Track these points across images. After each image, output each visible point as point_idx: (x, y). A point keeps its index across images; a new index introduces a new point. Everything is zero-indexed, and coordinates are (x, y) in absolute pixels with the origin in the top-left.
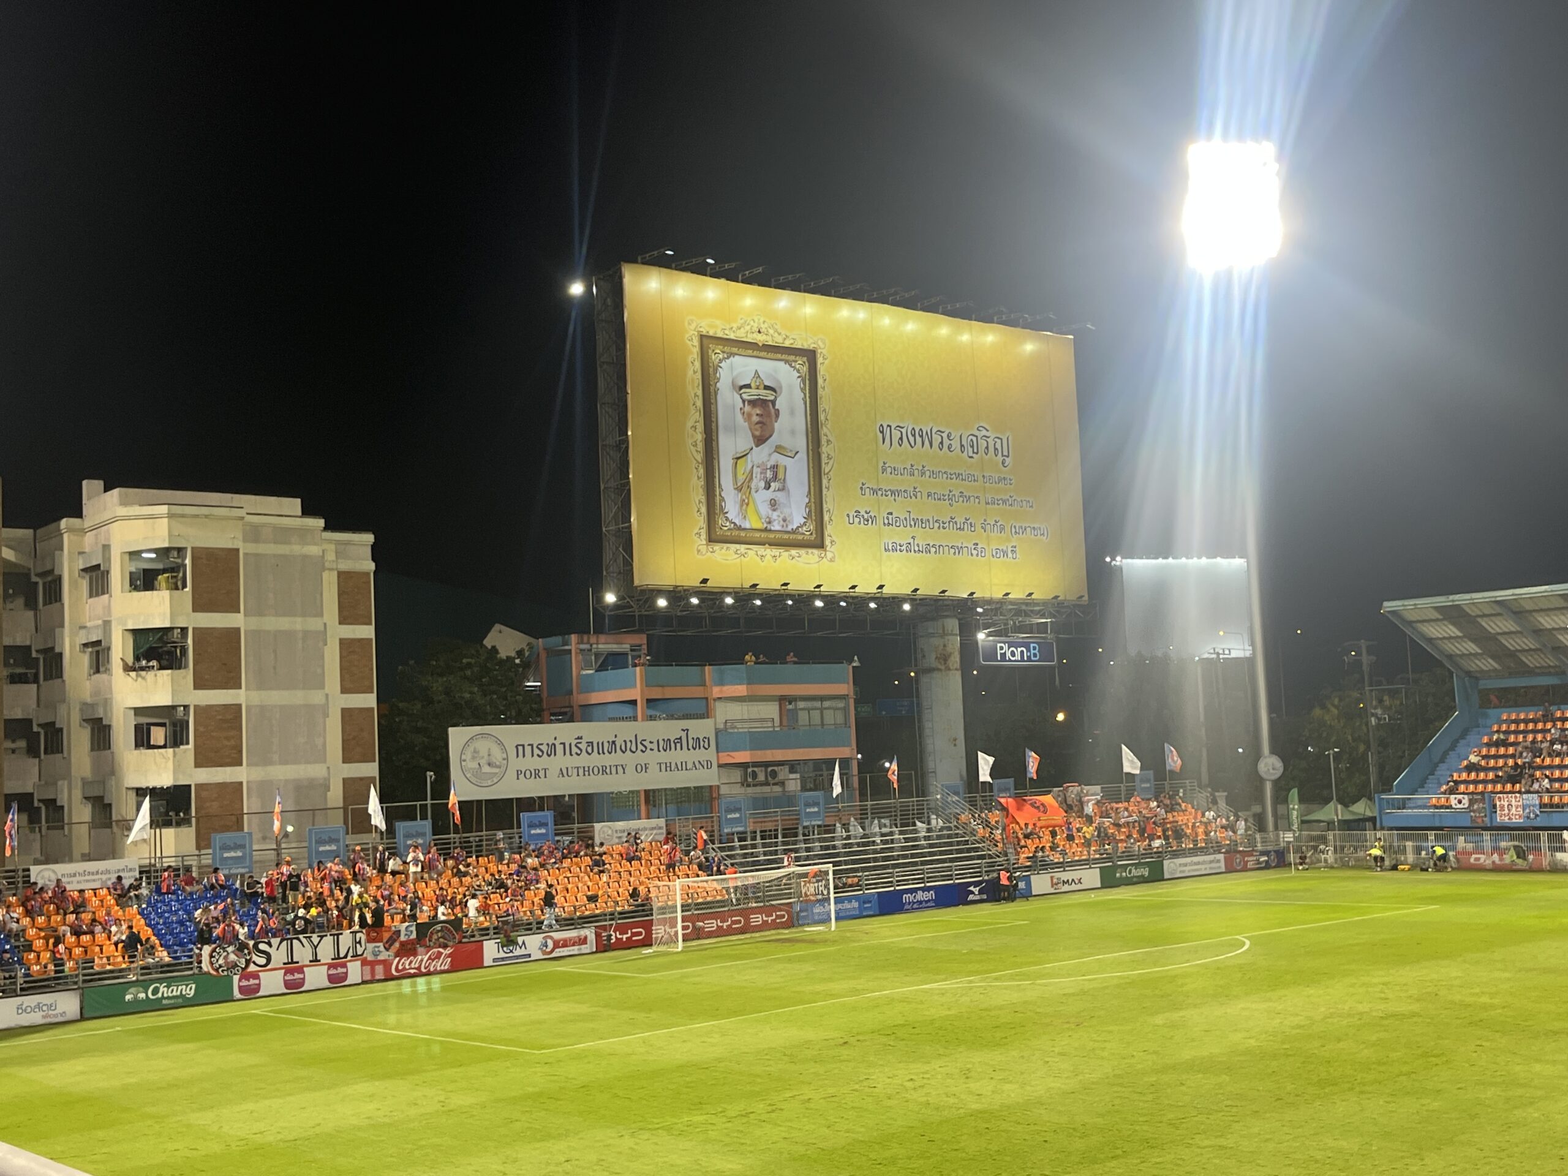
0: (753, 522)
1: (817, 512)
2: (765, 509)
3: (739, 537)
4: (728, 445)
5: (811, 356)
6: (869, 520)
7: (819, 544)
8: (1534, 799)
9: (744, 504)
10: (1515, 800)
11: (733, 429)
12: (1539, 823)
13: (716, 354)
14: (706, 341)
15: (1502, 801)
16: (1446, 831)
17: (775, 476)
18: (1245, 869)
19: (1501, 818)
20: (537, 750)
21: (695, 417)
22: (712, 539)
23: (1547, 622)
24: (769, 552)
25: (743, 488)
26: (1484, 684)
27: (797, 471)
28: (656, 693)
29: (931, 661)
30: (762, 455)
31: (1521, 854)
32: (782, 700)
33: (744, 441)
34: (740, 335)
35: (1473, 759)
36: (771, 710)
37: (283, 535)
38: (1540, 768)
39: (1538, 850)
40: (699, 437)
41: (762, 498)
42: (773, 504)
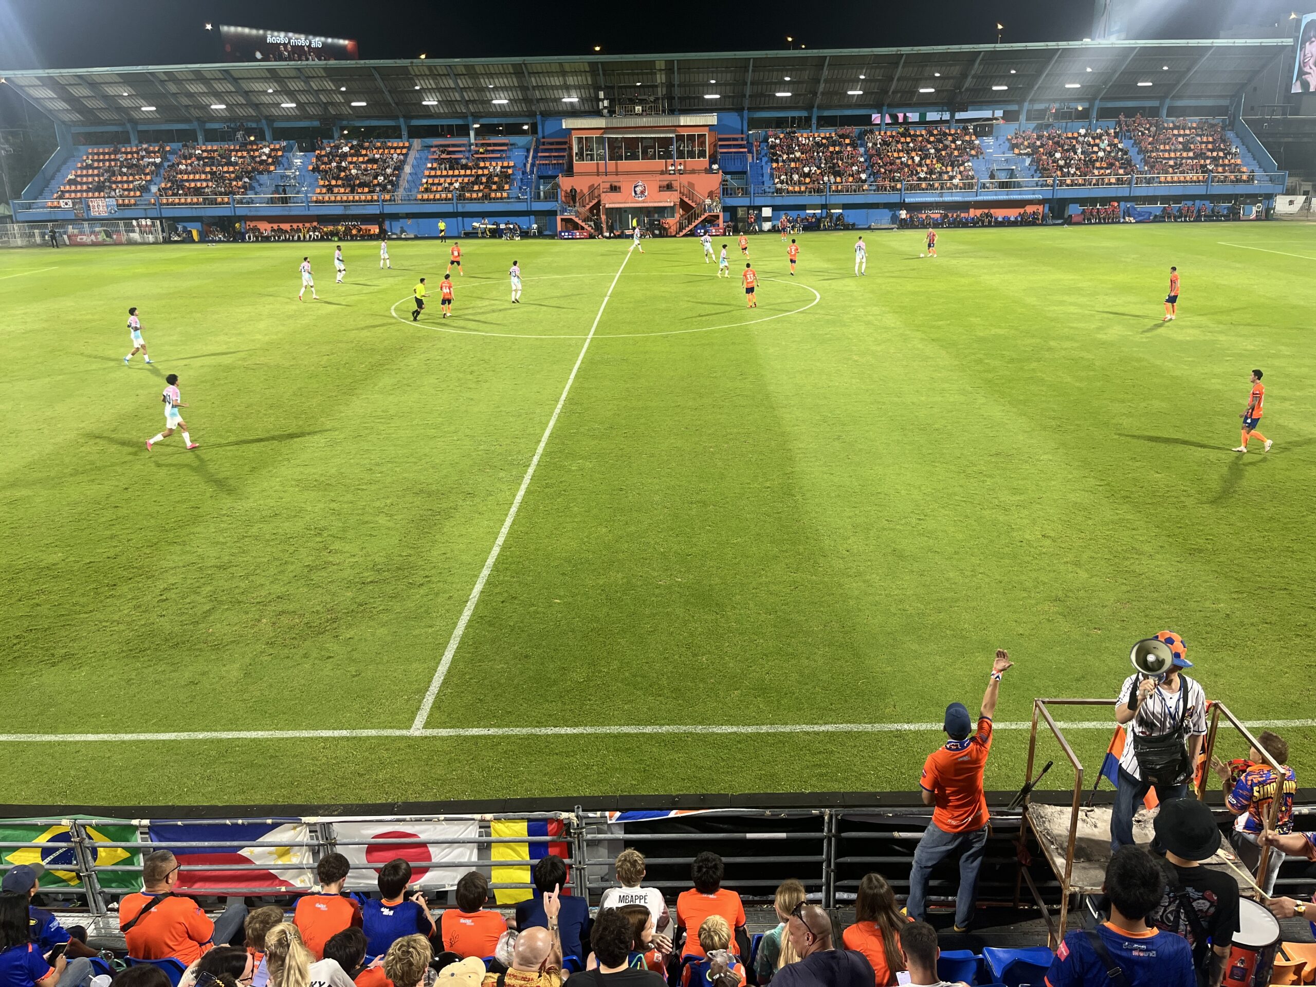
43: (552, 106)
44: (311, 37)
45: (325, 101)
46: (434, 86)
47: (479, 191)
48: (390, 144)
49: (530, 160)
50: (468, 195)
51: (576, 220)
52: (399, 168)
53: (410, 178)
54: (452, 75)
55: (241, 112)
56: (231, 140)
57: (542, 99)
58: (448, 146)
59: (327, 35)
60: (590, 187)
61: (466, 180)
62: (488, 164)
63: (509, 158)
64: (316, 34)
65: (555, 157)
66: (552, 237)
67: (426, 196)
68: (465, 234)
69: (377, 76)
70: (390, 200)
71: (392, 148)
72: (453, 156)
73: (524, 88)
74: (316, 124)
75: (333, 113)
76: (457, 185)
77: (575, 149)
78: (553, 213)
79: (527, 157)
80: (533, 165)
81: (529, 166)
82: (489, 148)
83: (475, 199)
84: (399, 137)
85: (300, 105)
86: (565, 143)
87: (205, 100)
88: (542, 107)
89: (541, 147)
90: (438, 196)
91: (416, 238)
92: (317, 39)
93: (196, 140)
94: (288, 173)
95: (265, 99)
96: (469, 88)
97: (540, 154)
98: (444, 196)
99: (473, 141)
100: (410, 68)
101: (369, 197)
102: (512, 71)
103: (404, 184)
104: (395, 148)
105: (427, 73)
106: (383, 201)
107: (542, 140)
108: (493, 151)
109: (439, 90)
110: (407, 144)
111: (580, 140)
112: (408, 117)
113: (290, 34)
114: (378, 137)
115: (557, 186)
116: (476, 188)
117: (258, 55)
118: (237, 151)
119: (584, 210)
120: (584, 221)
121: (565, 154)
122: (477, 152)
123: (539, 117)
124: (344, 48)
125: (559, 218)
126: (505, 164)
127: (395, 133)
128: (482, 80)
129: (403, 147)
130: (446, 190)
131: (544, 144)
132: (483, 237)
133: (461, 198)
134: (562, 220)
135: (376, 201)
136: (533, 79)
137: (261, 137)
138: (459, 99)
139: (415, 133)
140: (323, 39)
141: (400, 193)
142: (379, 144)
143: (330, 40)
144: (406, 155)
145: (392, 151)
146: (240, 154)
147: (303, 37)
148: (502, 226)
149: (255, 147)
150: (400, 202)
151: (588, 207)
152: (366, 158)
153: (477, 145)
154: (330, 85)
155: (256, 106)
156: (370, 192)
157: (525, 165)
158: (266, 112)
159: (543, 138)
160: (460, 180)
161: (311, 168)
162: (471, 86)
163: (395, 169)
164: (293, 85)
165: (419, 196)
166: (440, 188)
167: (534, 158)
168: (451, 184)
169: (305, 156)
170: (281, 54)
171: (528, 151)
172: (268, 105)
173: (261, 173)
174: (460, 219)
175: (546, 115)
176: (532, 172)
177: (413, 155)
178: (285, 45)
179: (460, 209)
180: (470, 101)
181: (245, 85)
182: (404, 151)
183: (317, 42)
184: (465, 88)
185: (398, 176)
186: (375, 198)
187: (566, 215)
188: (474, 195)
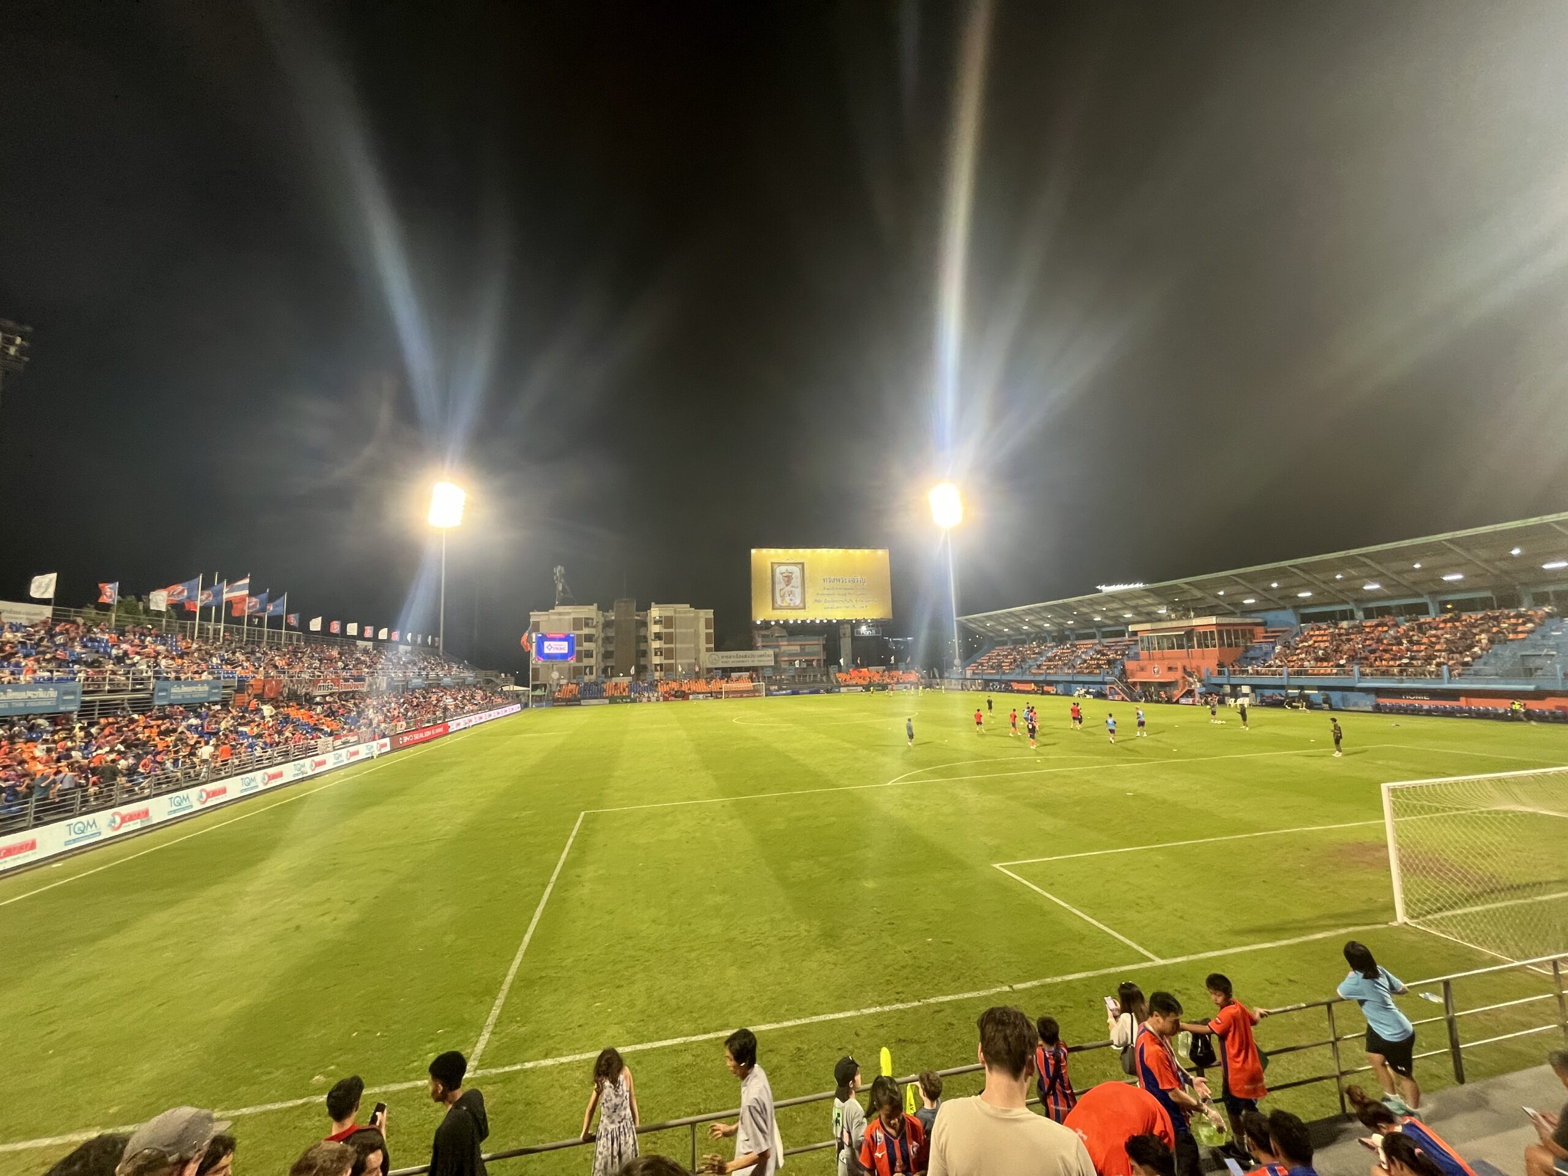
0: (785, 604)
1: (804, 601)
2: (788, 601)
3: (781, 608)
4: (778, 588)
5: (803, 564)
6: (819, 601)
7: (804, 608)
9: (782, 601)
11: (780, 583)
13: (775, 566)
14: (772, 563)
17: (791, 593)
18: (916, 689)
20: (727, 657)
21: (769, 581)
22: (773, 608)
24: (789, 611)
25: (782, 597)
27: (798, 591)
28: (764, 644)
29: (841, 635)
30: (788, 588)
32: (801, 645)
33: (783, 585)
34: (783, 561)
36: (798, 648)
37: (686, 612)
40: (770, 586)
41: (787, 599)
42: (791, 600)
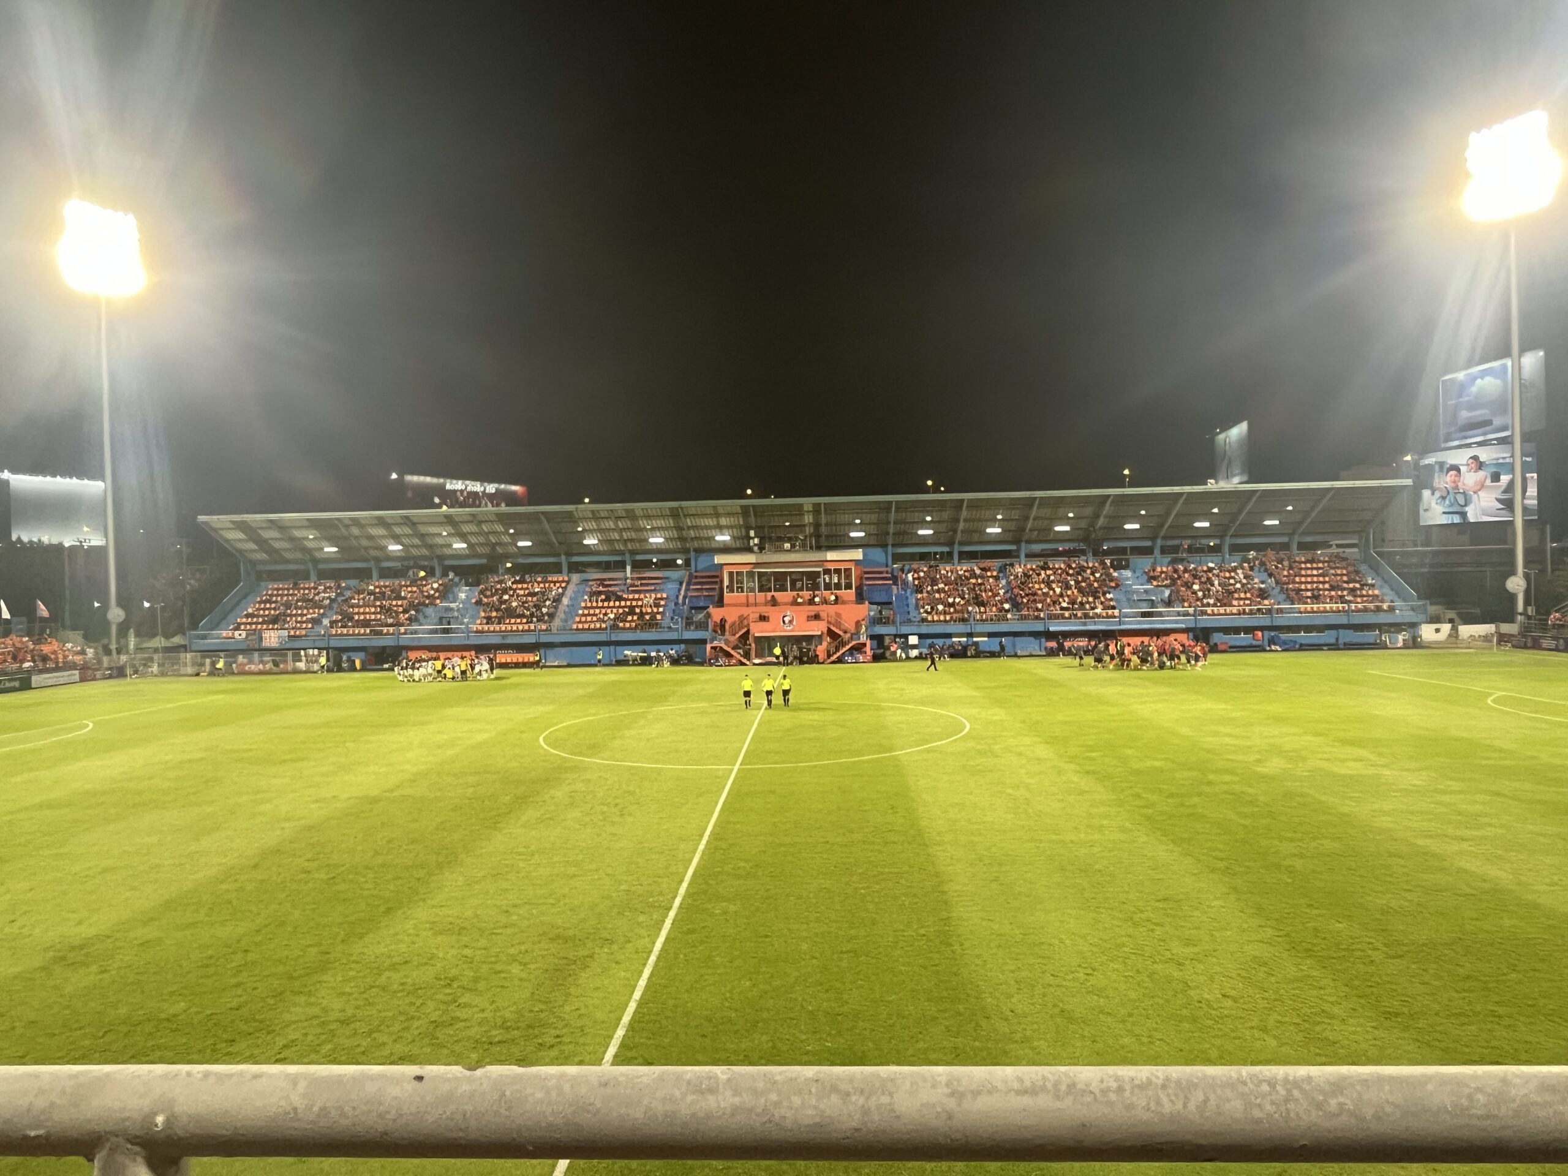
8: (285, 633)
10: (272, 633)
12: (288, 646)
15: (266, 635)
16: (232, 653)
18: (94, 679)
19: (266, 644)
23: (298, 533)
26: (260, 568)
31: (276, 664)
35: (250, 611)
38: (291, 616)
39: (286, 662)
43: (705, 544)
44: (486, 484)
45: (494, 541)
46: (595, 527)
47: (632, 621)
48: (550, 579)
49: (682, 592)
50: (621, 625)
51: (726, 648)
52: (557, 600)
53: (567, 610)
54: (613, 518)
55: (415, 552)
56: (402, 577)
57: (696, 537)
58: (605, 580)
59: (500, 482)
60: (740, 617)
61: (621, 611)
62: (642, 596)
63: (662, 591)
64: (490, 481)
65: (706, 589)
66: (701, 664)
67: (580, 626)
68: (616, 661)
69: (543, 518)
70: (546, 630)
71: (552, 582)
72: (610, 589)
73: (679, 528)
74: (484, 561)
75: (501, 552)
76: (612, 616)
77: (726, 583)
78: (703, 642)
79: (679, 590)
80: (685, 597)
81: (681, 597)
82: (643, 582)
83: (628, 629)
84: (560, 572)
85: (471, 546)
86: (716, 577)
87: (384, 542)
88: (696, 544)
89: (694, 580)
90: (592, 626)
91: (569, 666)
92: (491, 486)
93: (371, 577)
94: (453, 605)
95: (439, 541)
96: (628, 529)
97: (692, 587)
98: (598, 626)
99: (629, 575)
100: (575, 513)
101: (526, 627)
102: (669, 514)
103: (560, 615)
104: (555, 582)
105: (591, 516)
106: (540, 631)
107: (695, 574)
108: (647, 585)
109: (600, 530)
110: (566, 579)
111: (731, 574)
112: (569, 554)
113: (467, 482)
114: (539, 572)
115: (709, 616)
116: (630, 618)
117: (437, 500)
118: (407, 586)
119: (733, 639)
120: (733, 649)
121: (717, 587)
122: (633, 585)
123: (692, 554)
124: (514, 493)
125: (708, 647)
126: (659, 596)
127: (556, 568)
128: (641, 522)
129: (563, 581)
130: (599, 620)
131: (696, 577)
132: (633, 665)
133: (615, 627)
134: (712, 648)
135: (532, 631)
136: (688, 520)
137: (431, 573)
138: (618, 538)
139: (574, 568)
140: (496, 485)
141: (557, 623)
142: (539, 579)
143: (503, 486)
144: (565, 588)
145: (552, 585)
146: (409, 589)
147: (478, 484)
148: (653, 654)
149: (424, 583)
150: (556, 632)
151: (738, 636)
152: (527, 592)
153: (632, 579)
154: (500, 528)
155: (430, 547)
156: (527, 622)
157: (677, 597)
158: (438, 552)
159: (696, 571)
160: (615, 610)
161: (474, 601)
162: (630, 526)
163: (553, 602)
164: (466, 528)
165: (575, 627)
166: (595, 619)
167: (687, 590)
168: (606, 614)
169: (470, 590)
170: (457, 499)
171: (681, 584)
172: (442, 546)
173: (427, 606)
174: (612, 648)
175: (699, 551)
176: (684, 603)
177: (571, 588)
178: (462, 491)
179: (614, 638)
180: (628, 540)
181: (423, 529)
182: (563, 585)
183: (491, 488)
184: (625, 529)
185: (556, 608)
186: (532, 627)
187: (716, 643)
188: (628, 625)
